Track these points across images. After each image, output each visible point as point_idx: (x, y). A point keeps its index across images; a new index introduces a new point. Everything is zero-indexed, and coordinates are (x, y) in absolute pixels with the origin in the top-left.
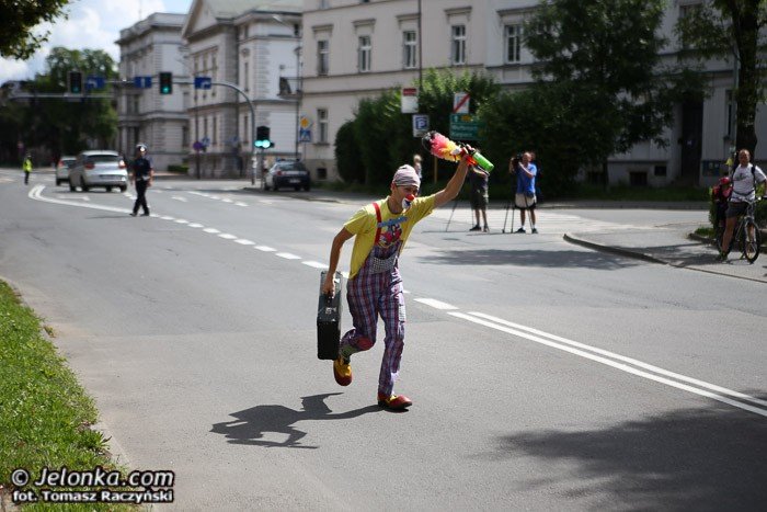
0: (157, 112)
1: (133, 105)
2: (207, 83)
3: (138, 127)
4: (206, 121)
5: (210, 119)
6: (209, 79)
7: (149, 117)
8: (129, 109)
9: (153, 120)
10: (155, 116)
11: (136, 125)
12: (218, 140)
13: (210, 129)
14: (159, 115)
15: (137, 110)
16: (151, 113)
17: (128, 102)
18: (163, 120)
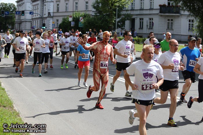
0: (24, 19)
1: (19, 17)
2: (33, 13)
3: (20, 23)
4: (35, 21)
5: (36, 21)
6: (33, 12)
7: (23, 20)
8: (18, 19)
9: (24, 21)
10: (24, 20)
11: (20, 22)
12: (38, 26)
13: (36, 24)
14: (25, 20)
15: (20, 19)
16: (23, 19)
17: (18, 17)
18: (26, 21)
